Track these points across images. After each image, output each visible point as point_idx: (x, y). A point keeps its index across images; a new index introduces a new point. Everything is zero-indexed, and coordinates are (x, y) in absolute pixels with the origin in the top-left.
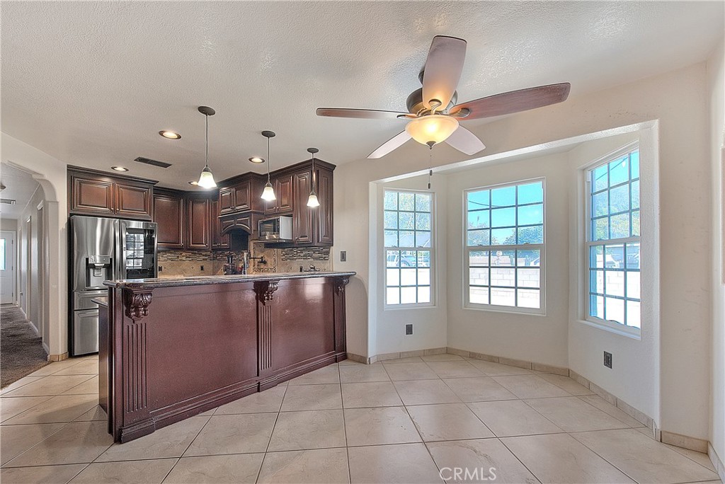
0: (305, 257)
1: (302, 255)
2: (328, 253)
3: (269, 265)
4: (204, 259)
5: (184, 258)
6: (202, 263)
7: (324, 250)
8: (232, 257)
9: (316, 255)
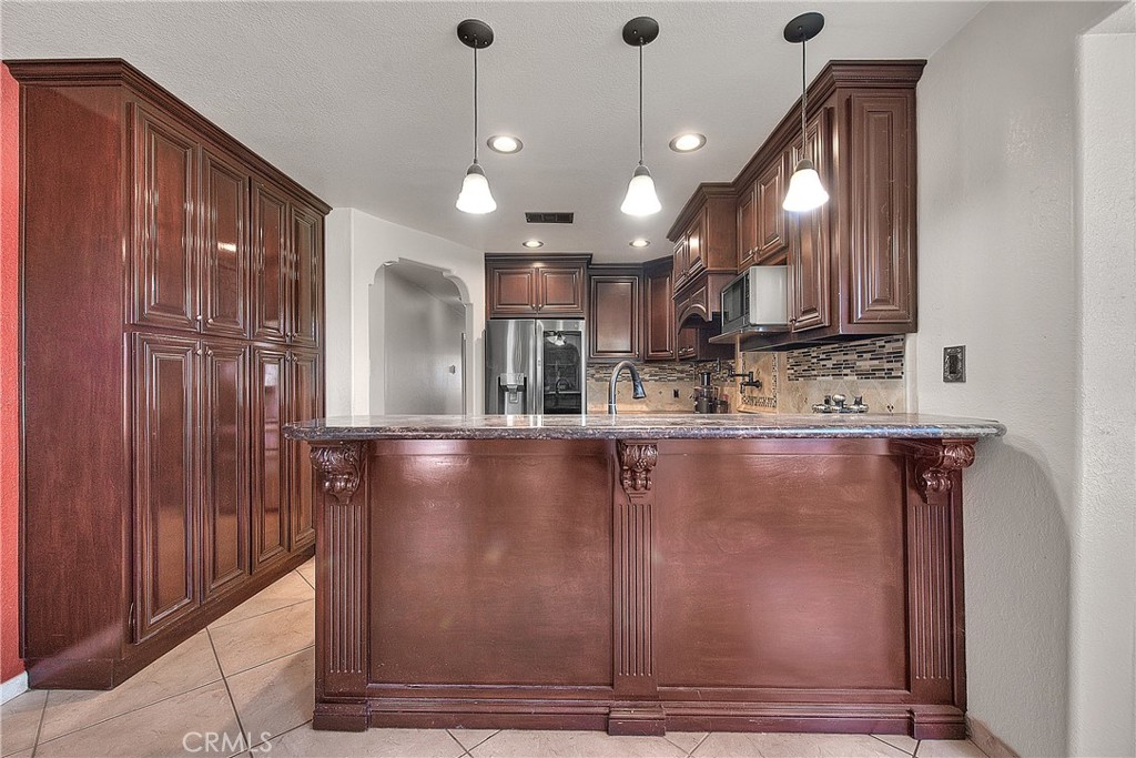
0: (837, 371)
1: (829, 364)
2: (899, 356)
3: (767, 392)
4: (679, 379)
5: (647, 377)
6: (675, 386)
7: (889, 348)
8: (709, 374)
9: (865, 365)
